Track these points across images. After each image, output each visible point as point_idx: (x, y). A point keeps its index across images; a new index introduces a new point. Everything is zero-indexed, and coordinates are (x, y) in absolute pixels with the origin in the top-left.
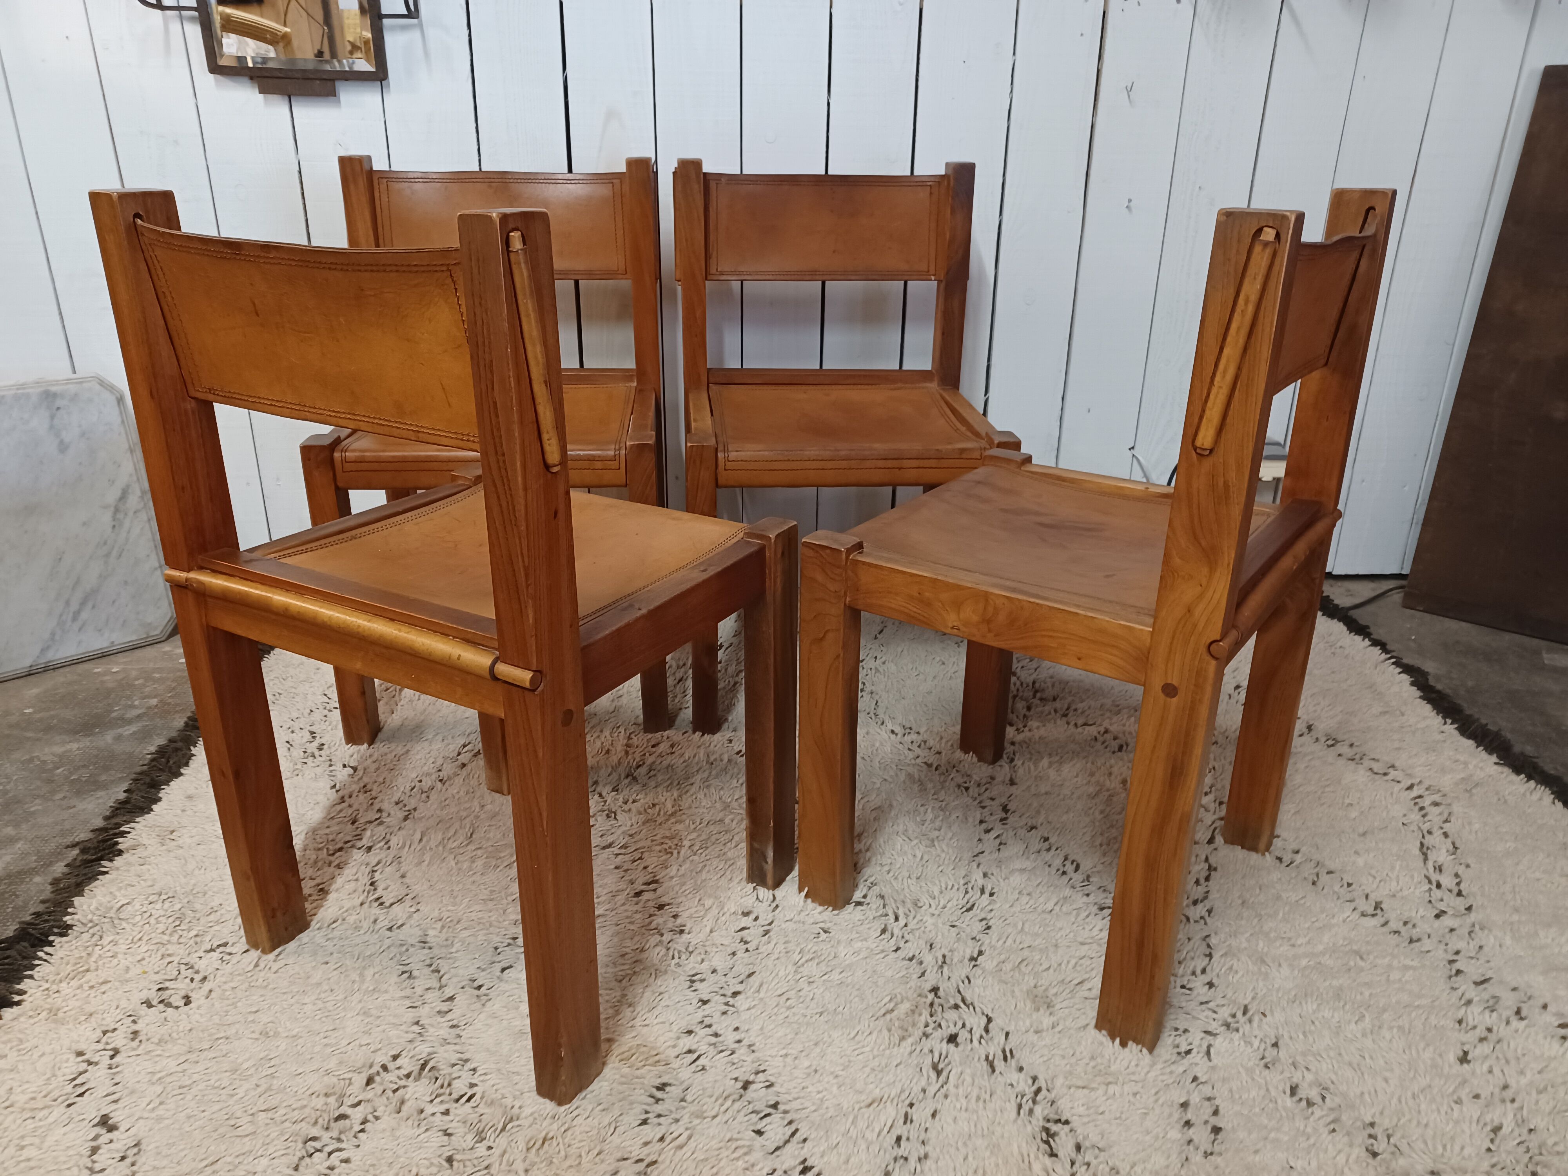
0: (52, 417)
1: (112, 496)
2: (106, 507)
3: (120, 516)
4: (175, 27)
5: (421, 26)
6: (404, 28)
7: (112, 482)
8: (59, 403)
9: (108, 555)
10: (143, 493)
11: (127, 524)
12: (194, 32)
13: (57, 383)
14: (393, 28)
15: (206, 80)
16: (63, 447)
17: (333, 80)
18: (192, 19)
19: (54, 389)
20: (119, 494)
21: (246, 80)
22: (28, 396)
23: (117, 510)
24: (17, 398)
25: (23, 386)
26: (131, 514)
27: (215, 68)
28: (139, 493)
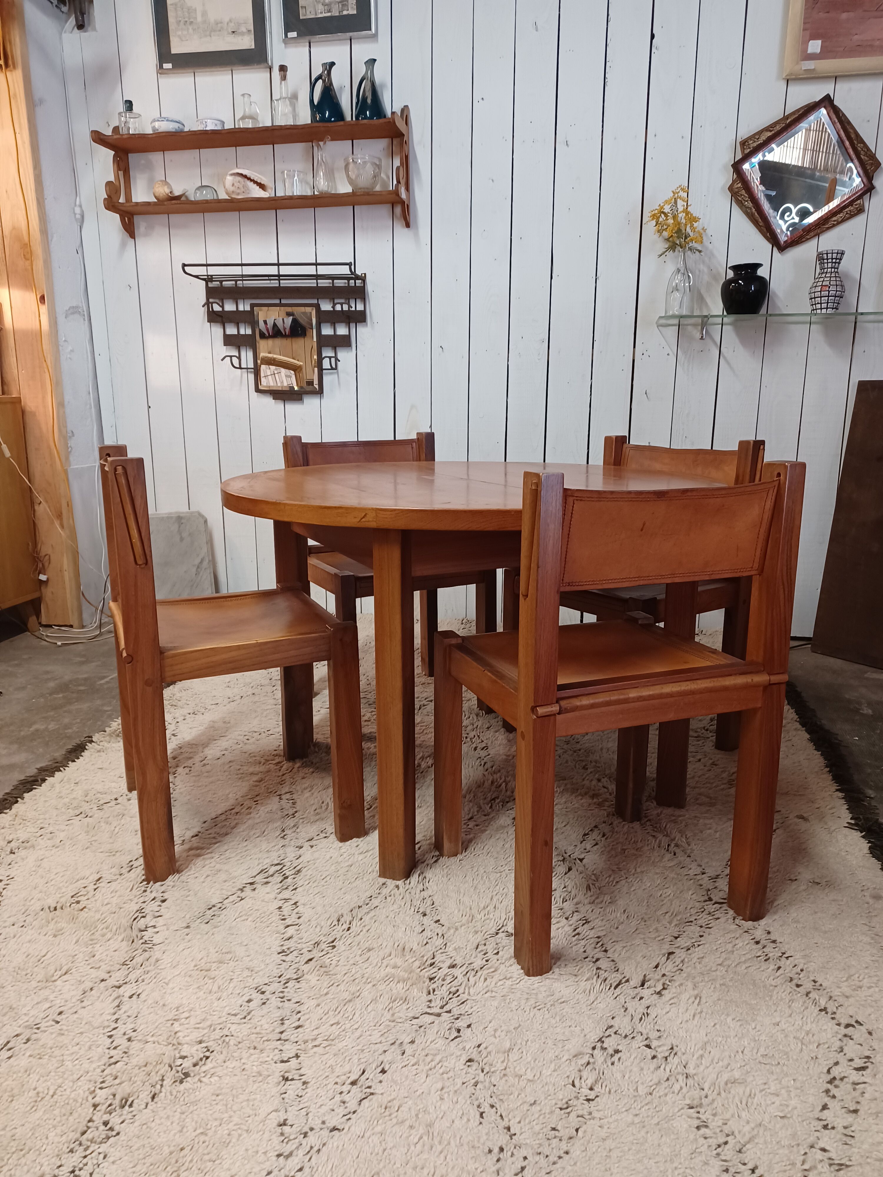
0: (179, 527)
1: (197, 561)
2: (194, 566)
3: (199, 570)
4: (245, 375)
5: (338, 372)
6: (331, 374)
7: (198, 555)
8: (183, 521)
9: (192, 586)
10: (209, 561)
11: (201, 574)
12: (252, 377)
13: (183, 513)
14: (327, 374)
15: (254, 394)
16: (182, 539)
17: (301, 394)
18: (251, 372)
19: (181, 515)
20: (200, 561)
21: (269, 394)
22: (172, 518)
23: (198, 567)
24: (168, 518)
25: (171, 513)
26: (203, 569)
27: (258, 390)
28: (207, 561)
